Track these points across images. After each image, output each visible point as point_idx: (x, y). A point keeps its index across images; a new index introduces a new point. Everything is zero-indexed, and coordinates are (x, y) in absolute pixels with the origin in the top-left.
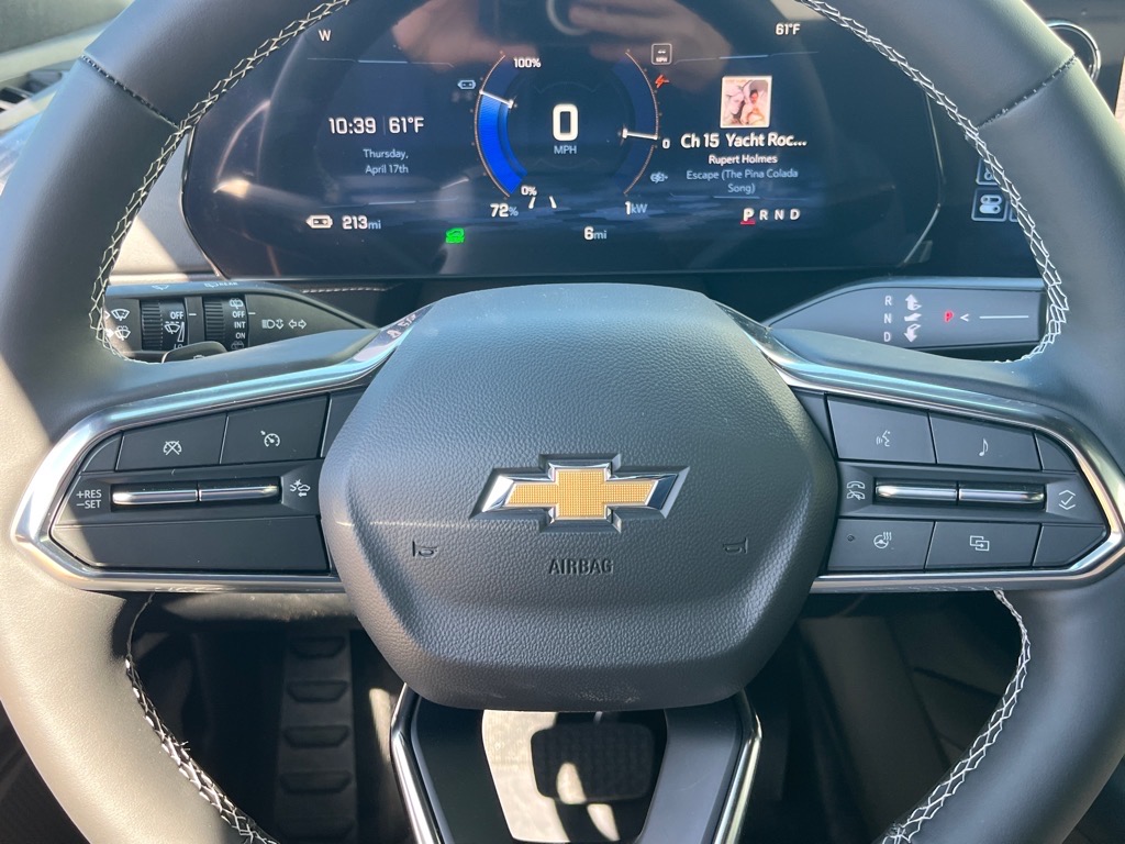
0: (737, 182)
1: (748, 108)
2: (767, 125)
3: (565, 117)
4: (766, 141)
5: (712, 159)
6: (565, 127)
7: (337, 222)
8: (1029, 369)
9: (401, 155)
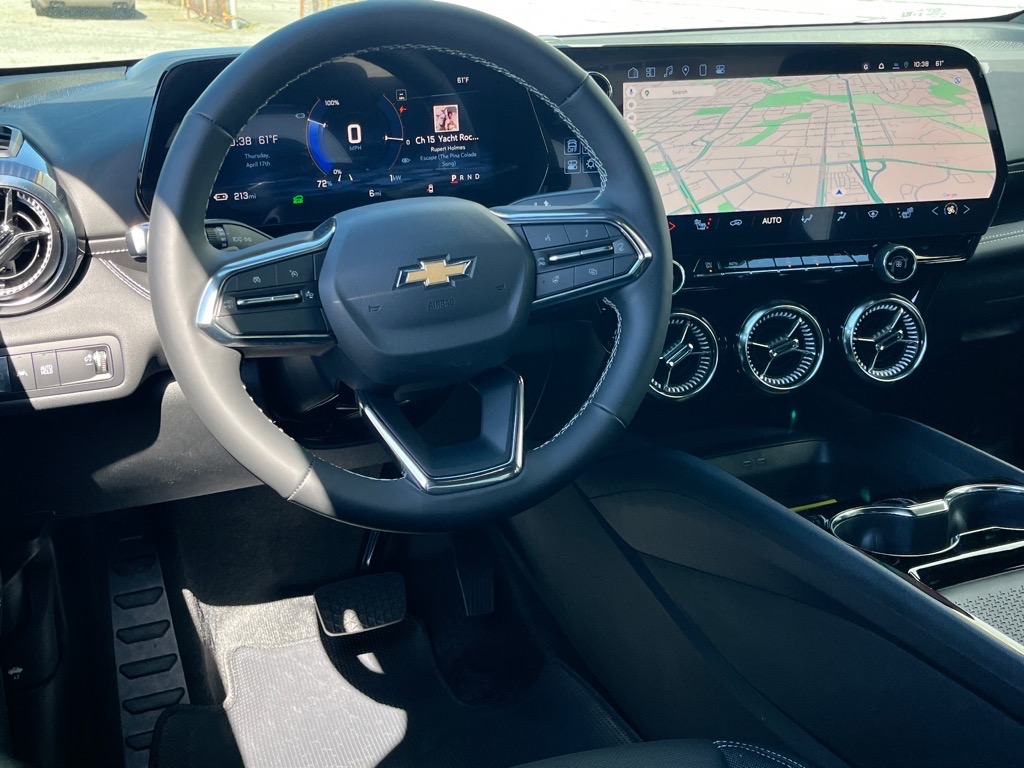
0: (447, 161)
1: (448, 121)
2: (458, 130)
3: (354, 131)
4: (458, 138)
5: (432, 149)
6: (355, 137)
7: (231, 197)
8: (597, 202)
9: (266, 156)
